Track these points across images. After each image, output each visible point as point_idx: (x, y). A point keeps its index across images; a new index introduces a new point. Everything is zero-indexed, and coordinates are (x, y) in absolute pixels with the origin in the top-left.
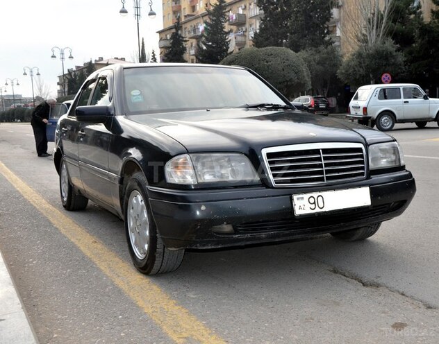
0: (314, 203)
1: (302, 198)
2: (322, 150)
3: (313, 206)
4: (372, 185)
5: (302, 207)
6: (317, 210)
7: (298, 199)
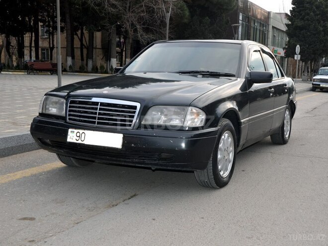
0: (79, 137)
1: (74, 132)
2: (101, 103)
3: (78, 138)
4: (126, 134)
5: (72, 137)
6: (79, 142)
7: (71, 132)
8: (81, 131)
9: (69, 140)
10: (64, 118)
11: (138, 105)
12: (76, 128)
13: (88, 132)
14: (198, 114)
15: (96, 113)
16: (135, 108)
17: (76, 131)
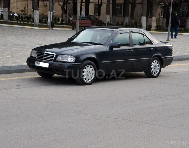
2: (45, 53)
6: (38, 65)
8: (39, 62)
9: (35, 65)
10: (35, 58)
11: (55, 54)
12: (37, 61)
13: (41, 63)
14: (73, 58)
15: (43, 58)
16: (54, 55)
17: (37, 62)
